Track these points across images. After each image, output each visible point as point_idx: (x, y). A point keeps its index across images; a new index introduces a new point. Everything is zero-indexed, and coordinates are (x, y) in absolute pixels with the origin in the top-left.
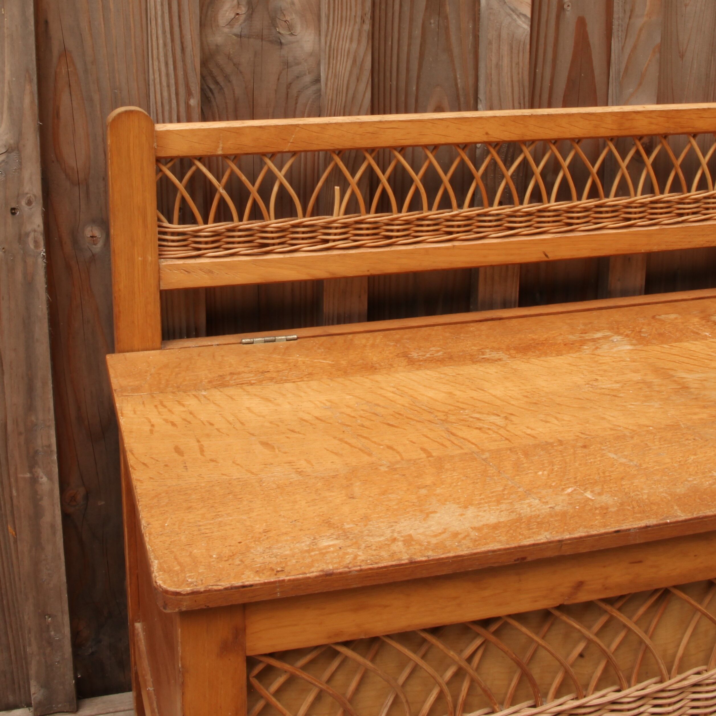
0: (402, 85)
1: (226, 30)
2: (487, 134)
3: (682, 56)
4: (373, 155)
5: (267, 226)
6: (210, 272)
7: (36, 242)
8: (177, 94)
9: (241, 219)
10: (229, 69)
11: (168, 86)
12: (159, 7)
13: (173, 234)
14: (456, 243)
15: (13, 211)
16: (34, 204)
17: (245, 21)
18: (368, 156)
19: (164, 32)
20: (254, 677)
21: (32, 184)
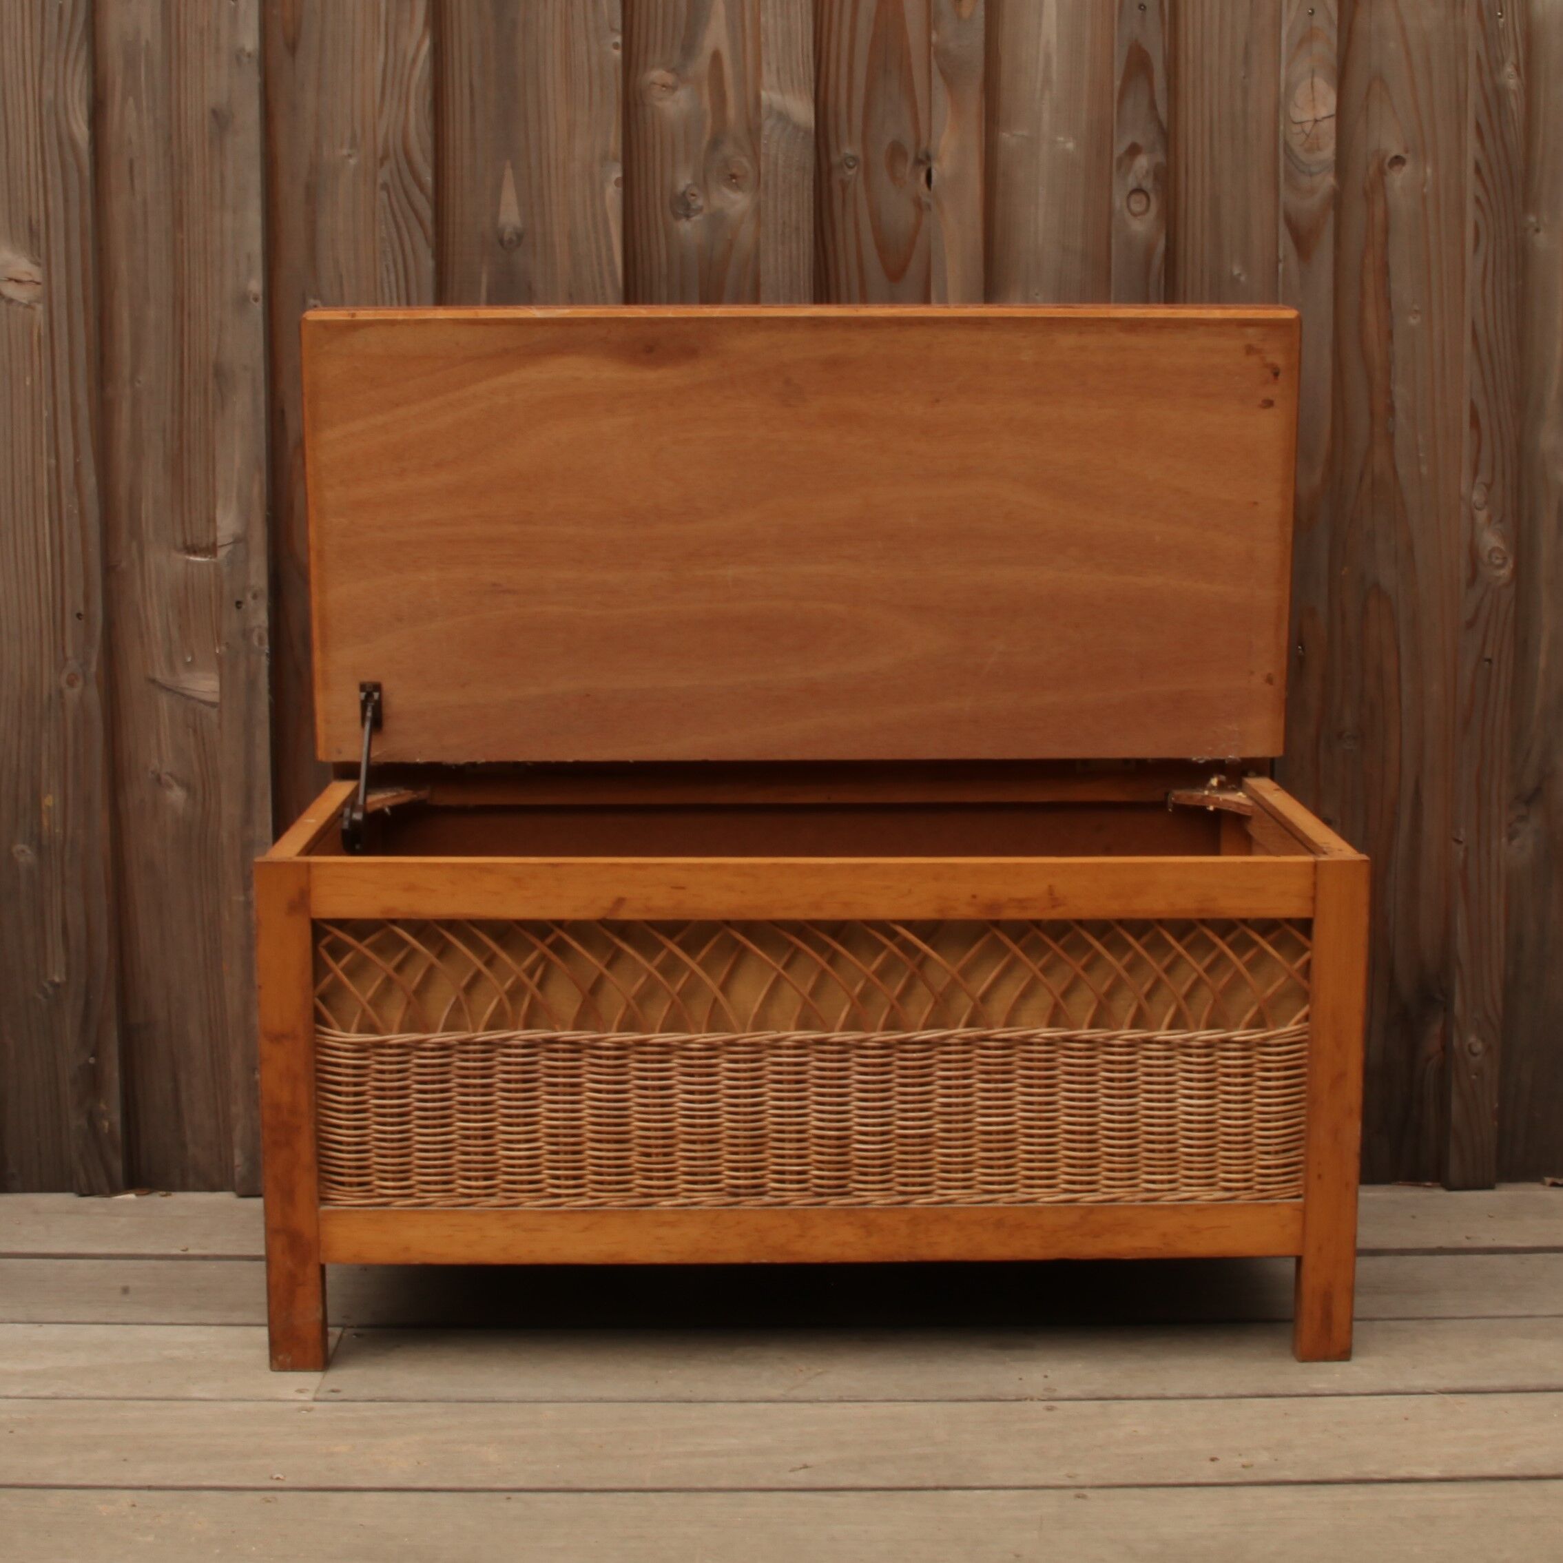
15: (239, 604)
16: (259, 598)
20: (324, 947)
21: (259, 578)
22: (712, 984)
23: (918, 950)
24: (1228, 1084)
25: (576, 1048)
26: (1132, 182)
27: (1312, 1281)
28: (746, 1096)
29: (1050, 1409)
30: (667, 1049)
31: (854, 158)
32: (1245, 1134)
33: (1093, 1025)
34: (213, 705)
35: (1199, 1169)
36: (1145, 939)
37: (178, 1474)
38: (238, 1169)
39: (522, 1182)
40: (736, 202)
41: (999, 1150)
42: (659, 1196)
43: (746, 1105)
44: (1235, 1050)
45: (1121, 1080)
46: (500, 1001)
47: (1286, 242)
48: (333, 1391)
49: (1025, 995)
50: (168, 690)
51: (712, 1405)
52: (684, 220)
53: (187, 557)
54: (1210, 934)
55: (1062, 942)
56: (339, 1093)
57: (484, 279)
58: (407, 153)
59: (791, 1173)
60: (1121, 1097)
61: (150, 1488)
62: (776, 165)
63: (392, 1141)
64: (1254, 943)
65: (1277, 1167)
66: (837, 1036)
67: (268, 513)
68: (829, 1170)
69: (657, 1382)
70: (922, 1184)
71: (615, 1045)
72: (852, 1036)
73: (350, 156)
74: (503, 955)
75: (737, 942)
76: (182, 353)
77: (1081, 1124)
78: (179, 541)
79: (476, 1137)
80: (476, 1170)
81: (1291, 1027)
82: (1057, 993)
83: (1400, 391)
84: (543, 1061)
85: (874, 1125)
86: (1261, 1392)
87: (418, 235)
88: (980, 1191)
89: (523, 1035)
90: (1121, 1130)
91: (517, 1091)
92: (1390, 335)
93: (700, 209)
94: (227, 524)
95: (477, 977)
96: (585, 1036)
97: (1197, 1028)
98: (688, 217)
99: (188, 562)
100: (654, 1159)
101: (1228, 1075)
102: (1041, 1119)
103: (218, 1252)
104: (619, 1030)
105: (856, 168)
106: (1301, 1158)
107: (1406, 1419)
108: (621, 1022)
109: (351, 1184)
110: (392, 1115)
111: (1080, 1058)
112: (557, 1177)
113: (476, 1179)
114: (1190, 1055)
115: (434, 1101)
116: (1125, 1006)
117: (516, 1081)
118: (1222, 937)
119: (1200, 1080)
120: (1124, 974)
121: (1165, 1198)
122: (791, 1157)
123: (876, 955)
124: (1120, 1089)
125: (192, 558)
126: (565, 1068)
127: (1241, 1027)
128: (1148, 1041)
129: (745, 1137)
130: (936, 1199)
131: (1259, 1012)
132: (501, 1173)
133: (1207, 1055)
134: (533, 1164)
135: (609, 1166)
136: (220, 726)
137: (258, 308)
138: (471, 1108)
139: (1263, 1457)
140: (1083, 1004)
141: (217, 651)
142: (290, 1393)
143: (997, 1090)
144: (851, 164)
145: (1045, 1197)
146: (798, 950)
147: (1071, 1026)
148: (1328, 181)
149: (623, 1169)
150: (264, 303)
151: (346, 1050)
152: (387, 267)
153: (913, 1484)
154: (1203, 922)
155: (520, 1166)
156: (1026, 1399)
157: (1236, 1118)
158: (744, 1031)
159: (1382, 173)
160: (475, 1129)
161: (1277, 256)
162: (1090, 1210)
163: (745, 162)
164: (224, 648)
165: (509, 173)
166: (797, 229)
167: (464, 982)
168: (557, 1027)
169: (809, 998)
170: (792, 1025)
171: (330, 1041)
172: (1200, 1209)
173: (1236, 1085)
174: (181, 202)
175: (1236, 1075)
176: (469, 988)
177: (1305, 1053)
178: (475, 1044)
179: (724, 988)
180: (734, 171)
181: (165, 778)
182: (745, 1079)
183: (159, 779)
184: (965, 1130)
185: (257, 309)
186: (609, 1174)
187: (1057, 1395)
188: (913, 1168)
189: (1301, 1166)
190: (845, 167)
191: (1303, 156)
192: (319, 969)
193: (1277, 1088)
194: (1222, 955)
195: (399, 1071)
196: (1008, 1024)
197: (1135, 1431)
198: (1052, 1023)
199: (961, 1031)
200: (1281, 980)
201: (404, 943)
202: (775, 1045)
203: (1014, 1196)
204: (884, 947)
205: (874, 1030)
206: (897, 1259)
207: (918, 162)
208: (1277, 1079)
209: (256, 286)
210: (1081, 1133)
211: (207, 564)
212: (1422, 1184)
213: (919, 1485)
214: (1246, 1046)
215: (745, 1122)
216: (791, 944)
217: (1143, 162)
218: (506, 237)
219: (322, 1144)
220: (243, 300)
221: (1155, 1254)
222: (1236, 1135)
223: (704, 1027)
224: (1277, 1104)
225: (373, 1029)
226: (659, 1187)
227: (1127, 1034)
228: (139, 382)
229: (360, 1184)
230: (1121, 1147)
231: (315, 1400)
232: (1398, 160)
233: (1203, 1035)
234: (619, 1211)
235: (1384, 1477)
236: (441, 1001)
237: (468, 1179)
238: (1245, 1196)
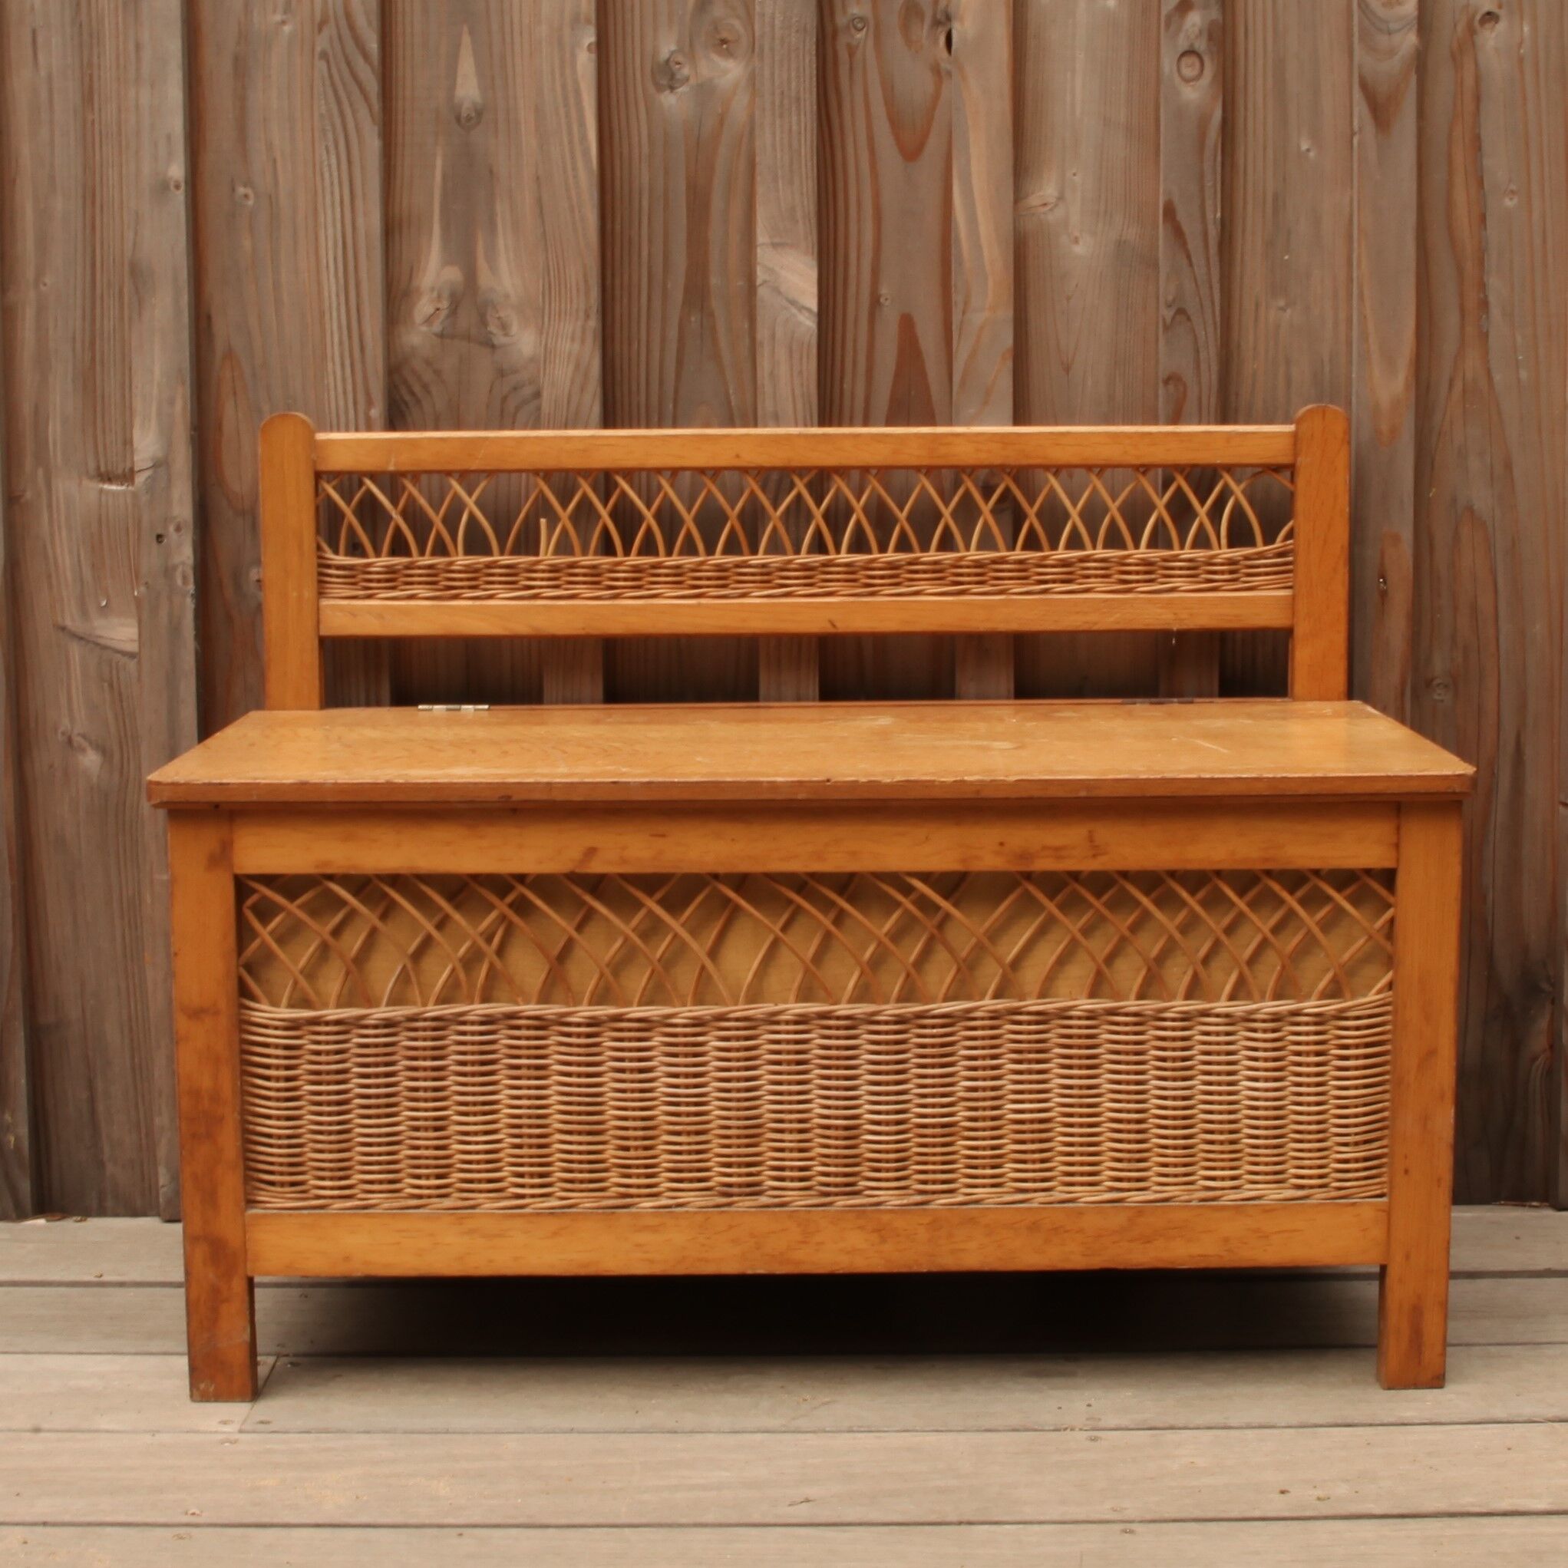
0: (654, 399)
1: (424, 329)
2: (738, 456)
3: (1067, 369)
4: (590, 479)
5: (451, 563)
6: (380, 617)
7: (185, 578)
8: (355, 403)
9: (422, 553)
10: (428, 376)
11: (345, 393)
12: (334, 298)
13: (338, 567)
14: (703, 601)
15: (159, 538)
16: (183, 531)
17: (448, 317)
18: (582, 481)
19: (340, 328)
20: (249, 908)
21: (182, 506)
22: (699, 948)
23: (938, 908)
24: (1299, 1064)
25: (542, 1024)
26: (1183, 44)
27: (1399, 1293)
28: (739, 1080)
29: (1094, 1439)
30: (647, 1025)
31: (862, 19)
32: (1319, 1123)
33: (1141, 996)
34: (132, 655)
35: (1267, 1164)
36: (1201, 894)
37: (78, 1508)
38: (162, 1191)
39: (480, 1181)
40: (729, 71)
41: (1033, 1142)
42: (639, 1196)
43: (739, 1090)
44: (1307, 1024)
45: (1174, 1059)
46: (453, 970)
47: (1360, 108)
48: (262, 1422)
49: (1062, 962)
50: (81, 638)
51: (699, 1436)
52: (667, 92)
53: (101, 485)
54: (1276, 887)
55: (1105, 898)
56: (268, 1078)
57: (439, 163)
58: (348, 15)
59: (792, 1169)
60: (1175, 1079)
61: (45, 1524)
62: (773, 26)
63: (330, 1133)
64: (1329, 899)
65: (1357, 1160)
66: (843, 1009)
67: (193, 433)
68: (836, 1166)
69: (637, 1412)
70: (944, 1182)
71: (587, 1021)
72: (861, 1009)
73: (283, 22)
74: (457, 916)
75: (729, 900)
76: (94, 251)
77: (1129, 1111)
78: (92, 465)
79: (426, 1129)
80: (427, 1167)
81: (1372, 997)
82: (1100, 957)
83: (1496, 285)
84: (503, 1039)
85: (887, 1113)
86: (1339, 1421)
87: (363, 112)
88: (1011, 1190)
89: (480, 1009)
90: (1175, 1118)
91: (473, 1074)
92: (1483, 218)
93: (687, 79)
94: (146, 445)
95: (427, 942)
96: (551, 1010)
97: (1263, 999)
98: (672, 88)
99: (101, 491)
100: (632, 1153)
101: (1298, 1054)
102: (1081, 1106)
103: (138, 1278)
104: (590, 1004)
105: (865, 29)
106: (1385, 1150)
107: (1509, 1449)
108: (593, 994)
109: (282, 1184)
110: (329, 1104)
111: (1126, 1033)
112: (521, 1175)
113: (428, 1177)
114: (1254, 1030)
115: (378, 1086)
116: (1178, 974)
117: (473, 1063)
118: (1292, 892)
119: (1266, 1060)
120: (1177, 936)
121: (1225, 1198)
122: (791, 1150)
123: (889, 914)
124: (1174, 1069)
125: (106, 486)
126: (529, 1048)
127: (1313, 998)
128: (1205, 1013)
129: (738, 1128)
130: (960, 1198)
131: (1335, 981)
132: (455, 1170)
133: (1274, 1031)
134: (493, 1161)
135: (581, 1162)
136: (139, 679)
137: (180, 197)
138: (421, 1094)
139: (1342, 1490)
140: (1129, 972)
141: (136, 594)
142: (213, 1424)
143: (1030, 1072)
144: (860, 25)
145: (1086, 1196)
146: (799, 910)
147: (1117, 996)
148: (1410, 40)
149: (596, 1164)
150: (186, 191)
151: (276, 1028)
152: (327, 148)
153: (933, 1518)
154: (1268, 873)
155: (478, 1162)
156: (1065, 1429)
157: (1309, 1104)
158: (736, 1004)
159: (1471, 31)
160: (426, 1119)
161: (1352, 129)
162: (1140, 1211)
163: (737, 24)
164: (143, 589)
165: (466, 39)
166: (798, 100)
167: (412, 947)
168: (520, 1000)
169: (810, 965)
170: (792, 997)
171: (257, 1017)
172: (1268, 1210)
173: (1308, 1065)
174: (91, 76)
175: (1308, 1054)
176: (418, 956)
177: (1388, 1027)
178: (425, 1020)
179: (714, 953)
180: (725, 35)
181: (78, 740)
182: (738, 1060)
183: (70, 741)
184: (994, 1118)
185: (179, 199)
186: (581, 1171)
187: (1102, 1424)
188: (934, 1163)
189: (1384, 1160)
190: (853, 30)
191: (1381, 11)
192: (243, 934)
193: (1357, 1068)
194: (1291, 914)
195: (337, 1052)
196: (1043, 994)
197: (1192, 1463)
198: (1092, 995)
199: (989, 1003)
200: (1361, 941)
201: (343, 903)
202: (771, 1019)
203: (1051, 1196)
204: (898, 904)
205: (887, 1002)
206: (915, 1269)
207: (936, 23)
208: (1357, 1057)
209: (177, 171)
210: (1129, 1121)
211: (124, 493)
212: (1528, 1204)
213: (939, 1520)
214: (1320, 1019)
215: (738, 1109)
216: (790, 902)
217: (1195, 20)
218: (464, 114)
219: (248, 1138)
220: (163, 187)
221: (1214, 1263)
222: (1309, 1123)
223: (689, 999)
224: (1356, 1087)
225: (306, 1004)
226: (639, 1186)
227: (1180, 1005)
228: (45, 285)
229: (293, 1184)
230: (1175, 1138)
231: (241, 1431)
232: (1490, 17)
233: (1270, 1007)
234: (592, 1213)
235: (1484, 1510)
236: (385, 971)
237: (418, 1177)
238: (1319, 1195)
